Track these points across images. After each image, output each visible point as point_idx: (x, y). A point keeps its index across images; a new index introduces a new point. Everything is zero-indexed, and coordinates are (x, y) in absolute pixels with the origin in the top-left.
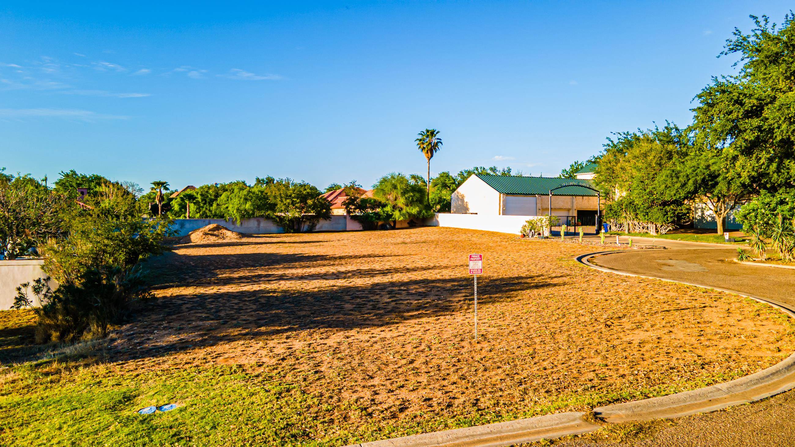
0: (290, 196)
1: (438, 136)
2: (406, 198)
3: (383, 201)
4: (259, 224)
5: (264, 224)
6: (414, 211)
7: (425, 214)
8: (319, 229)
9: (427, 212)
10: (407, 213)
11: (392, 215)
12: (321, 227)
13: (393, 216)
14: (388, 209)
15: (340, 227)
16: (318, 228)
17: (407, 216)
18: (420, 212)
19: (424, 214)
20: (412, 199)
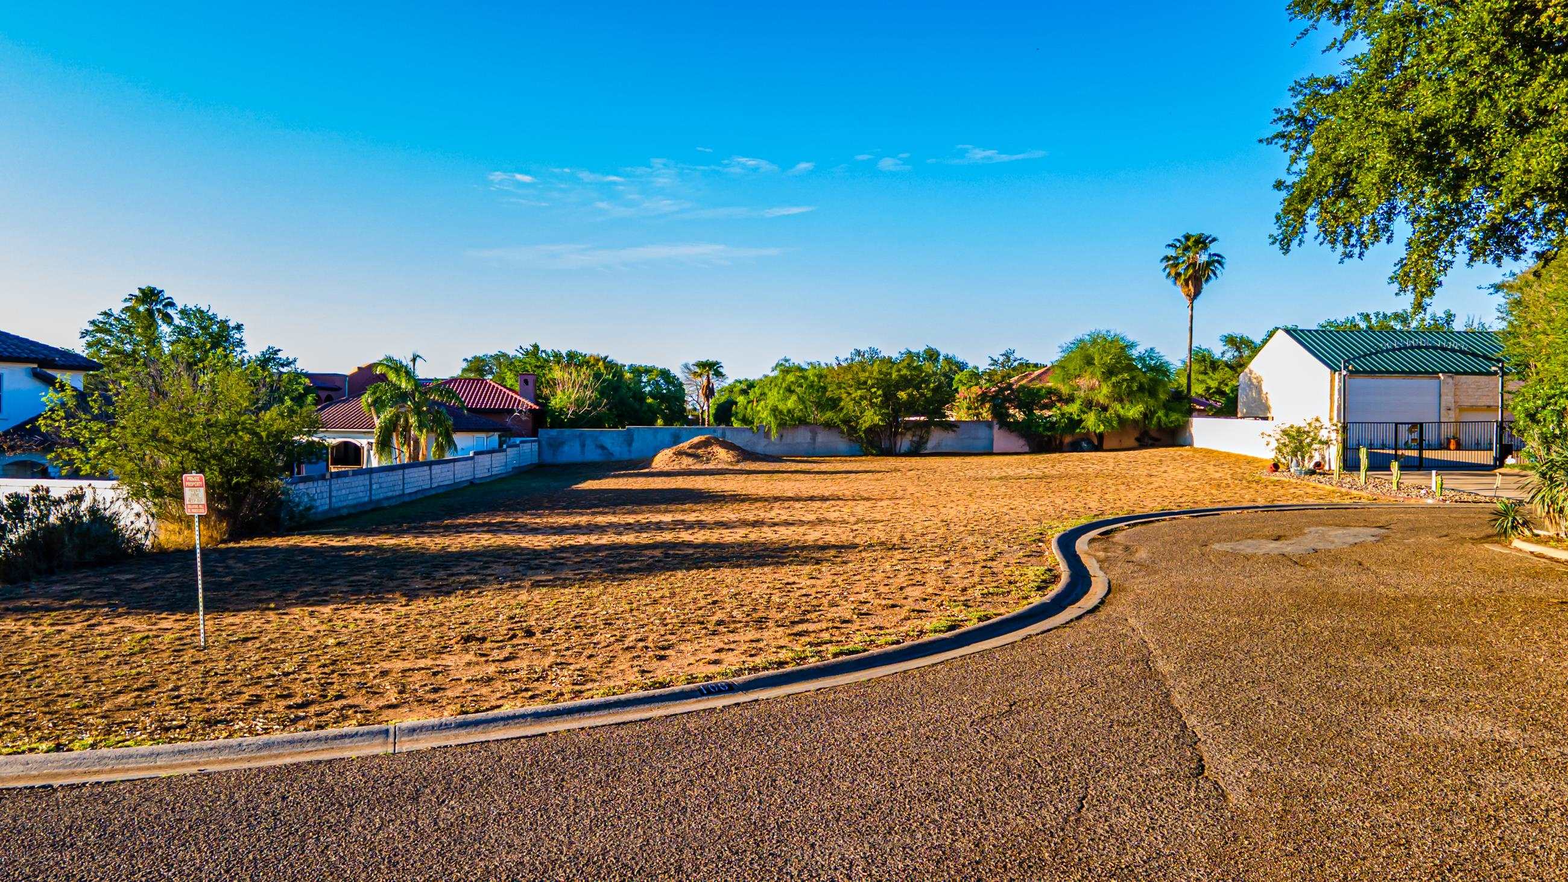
0: (865, 383)
1: (1213, 248)
2: (1114, 385)
3: (1065, 390)
4: (814, 439)
5: (823, 438)
6: (1131, 412)
7: (1164, 418)
8: (933, 448)
9: (1167, 415)
10: (1119, 416)
11: (1081, 421)
12: (939, 445)
13: (1083, 424)
14: (1073, 409)
15: (980, 445)
16: (930, 445)
17: (1115, 424)
18: (1147, 416)
19: (1159, 418)
20: (1129, 387)
